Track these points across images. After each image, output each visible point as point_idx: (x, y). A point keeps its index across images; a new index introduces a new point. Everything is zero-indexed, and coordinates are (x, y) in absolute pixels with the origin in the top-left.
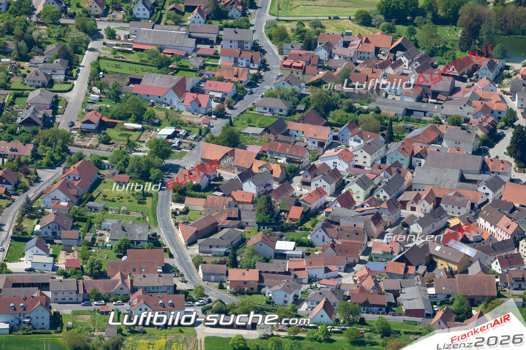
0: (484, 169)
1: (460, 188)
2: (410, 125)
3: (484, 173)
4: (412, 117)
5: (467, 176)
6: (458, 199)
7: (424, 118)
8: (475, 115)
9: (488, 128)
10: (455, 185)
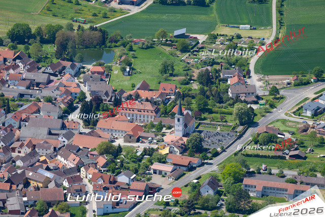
0: (63, 127)
1: (48, 138)
2: (21, 103)
3: (63, 129)
4: (23, 98)
5: (53, 132)
6: (46, 145)
7: (31, 99)
8: (61, 96)
9: (67, 103)
10: (45, 137)
